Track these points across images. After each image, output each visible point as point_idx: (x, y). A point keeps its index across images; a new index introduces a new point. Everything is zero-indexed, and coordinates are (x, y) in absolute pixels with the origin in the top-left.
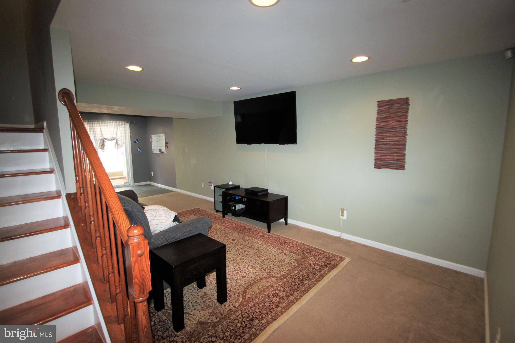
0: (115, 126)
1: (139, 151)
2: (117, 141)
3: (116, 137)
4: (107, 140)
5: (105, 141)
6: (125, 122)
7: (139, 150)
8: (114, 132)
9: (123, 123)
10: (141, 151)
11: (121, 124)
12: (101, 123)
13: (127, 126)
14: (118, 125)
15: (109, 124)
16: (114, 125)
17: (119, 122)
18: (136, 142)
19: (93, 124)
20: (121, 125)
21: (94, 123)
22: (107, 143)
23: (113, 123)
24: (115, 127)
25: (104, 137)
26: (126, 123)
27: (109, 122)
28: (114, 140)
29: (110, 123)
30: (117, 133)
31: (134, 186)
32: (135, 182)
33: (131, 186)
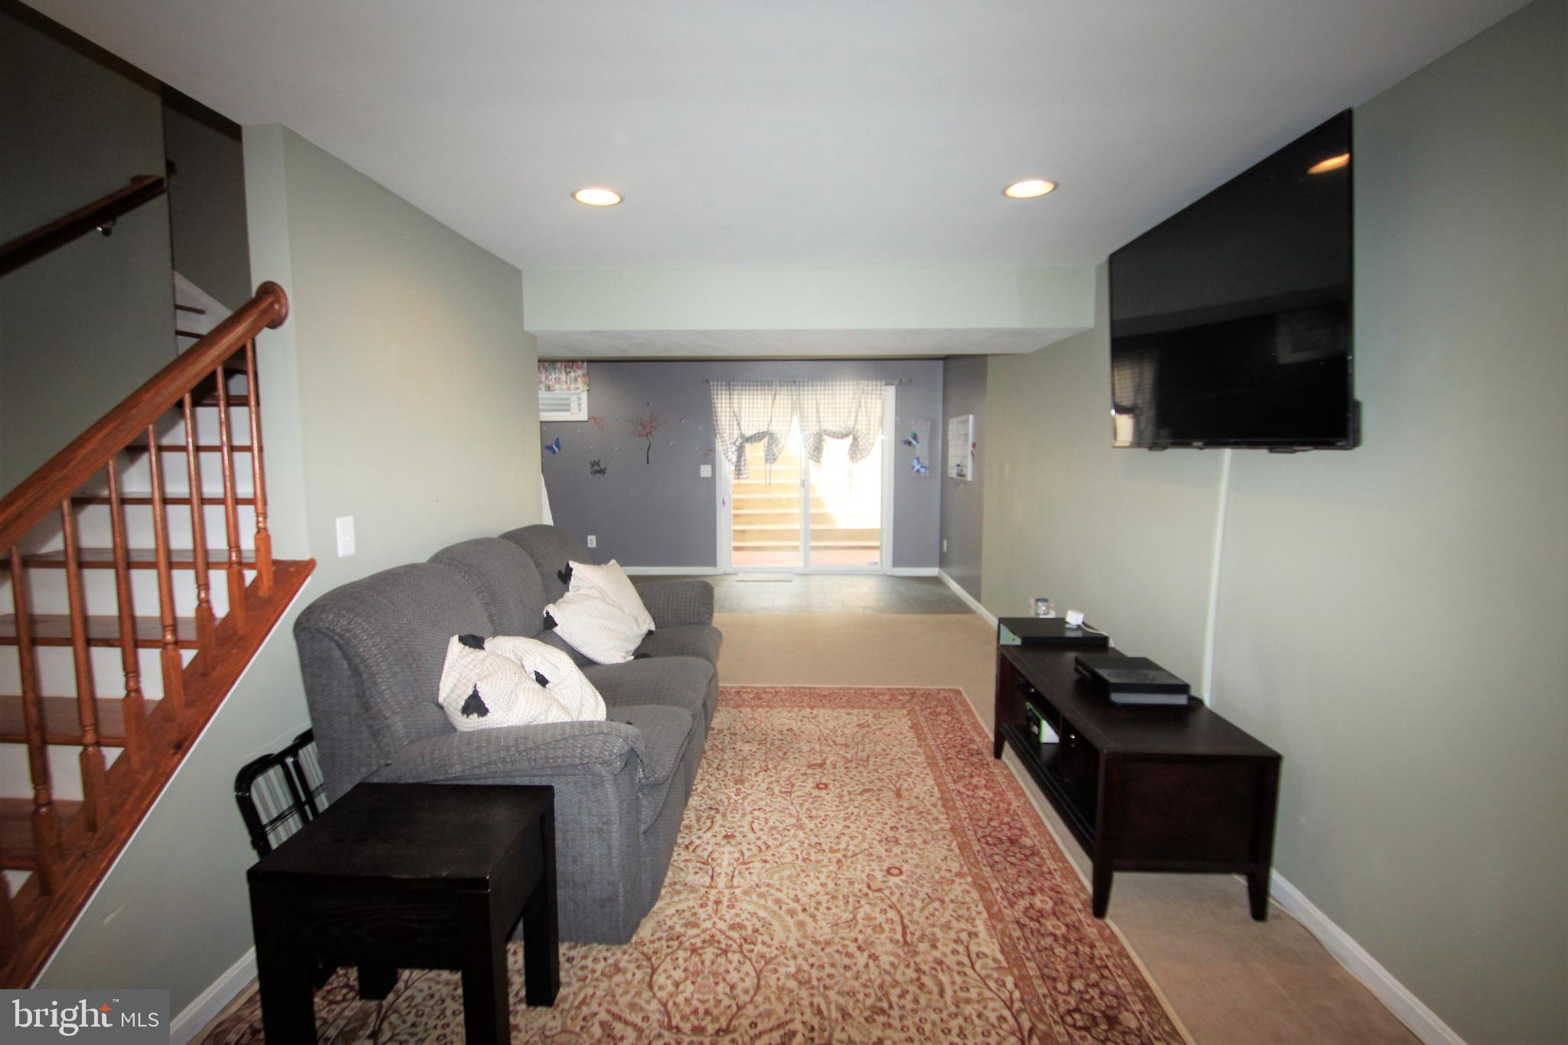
0: (854, 394)
1: (918, 471)
2: (855, 439)
3: (854, 429)
4: (829, 435)
5: (826, 437)
6: (883, 383)
7: (917, 467)
8: (849, 412)
9: (877, 385)
10: (922, 470)
11: (870, 388)
12: (819, 388)
13: (890, 393)
14: (863, 393)
15: (840, 390)
16: (851, 392)
17: (866, 383)
18: (909, 443)
19: (801, 393)
20: (870, 392)
21: (804, 390)
22: (829, 443)
23: (851, 388)
24: (853, 399)
25: (824, 427)
26: (886, 385)
27: (840, 385)
28: (847, 435)
29: (842, 388)
30: (857, 416)
31: (892, 576)
32: (896, 563)
33: (885, 575)
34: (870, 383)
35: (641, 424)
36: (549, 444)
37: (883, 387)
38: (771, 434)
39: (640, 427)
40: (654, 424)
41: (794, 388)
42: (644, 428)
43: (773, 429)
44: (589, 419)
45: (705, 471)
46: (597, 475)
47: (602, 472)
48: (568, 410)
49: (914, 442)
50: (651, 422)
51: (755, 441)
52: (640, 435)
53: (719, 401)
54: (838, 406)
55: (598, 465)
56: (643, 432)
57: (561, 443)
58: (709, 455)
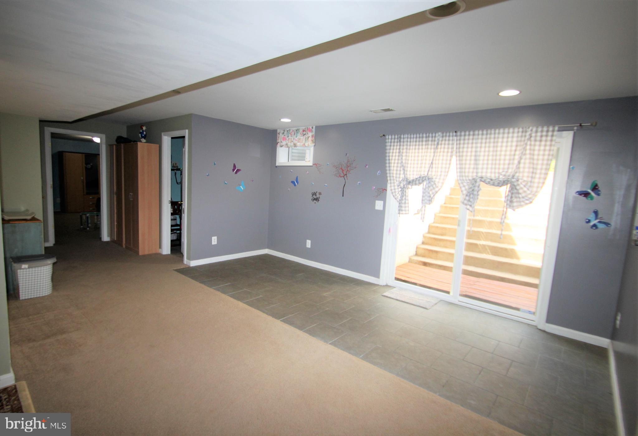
0: (518, 142)
2: (513, 187)
3: (513, 176)
4: (485, 182)
5: (480, 184)
6: (557, 128)
8: (511, 159)
9: (548, 132)
11: (539, 134)
12: (480, 137)
15: (503, 138)
16: (515, 139)
17: (534, 129)
19: (462, 142)
20: (538, 139)
21: (465, 140)
22: (485, 190)
23: (516, 135)
24: (517, 146)
25: (481, 174)
26: (560, 130)
27: (504, 133)
28: (504, 182)
29: (506, 135)
30: (519, 163)
31: (544, 331)
32: (549, 320)
33: (536, 327)
34: (540, 129)
35: (341, 168)
36: (293, 180)
37: (555, 133)
38: (429, 179)
39: (341, 171)
40: (348, 169)
41: (455, 138)
42: (343, 171)
43: (432, 174)
44: (313, 164)
45: (379, 205)
46: (315, 201)
47: (317, 199)
48: (304, 160)
49: (593, 194)
50: (348, 166)
51: (416, 184)
52: (340, 176)
53: (391, 151)
54: (498, 153)
55: (316, 195)
56: (342, 175)
57: (299, 181)
58: (381, 193)
